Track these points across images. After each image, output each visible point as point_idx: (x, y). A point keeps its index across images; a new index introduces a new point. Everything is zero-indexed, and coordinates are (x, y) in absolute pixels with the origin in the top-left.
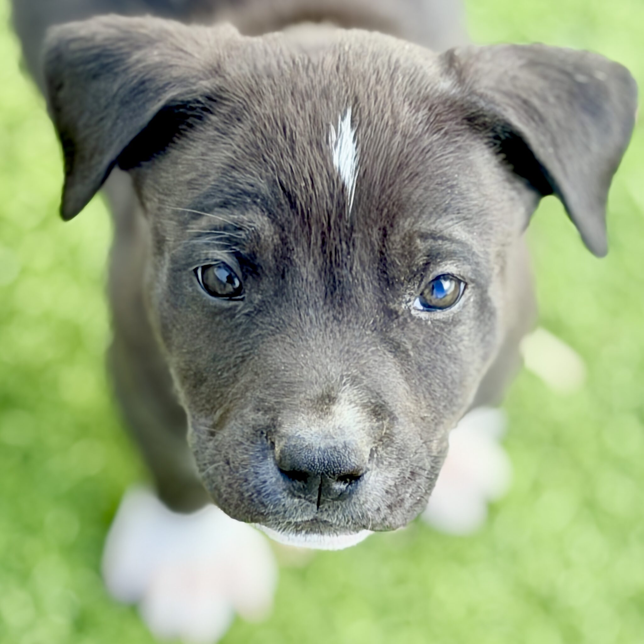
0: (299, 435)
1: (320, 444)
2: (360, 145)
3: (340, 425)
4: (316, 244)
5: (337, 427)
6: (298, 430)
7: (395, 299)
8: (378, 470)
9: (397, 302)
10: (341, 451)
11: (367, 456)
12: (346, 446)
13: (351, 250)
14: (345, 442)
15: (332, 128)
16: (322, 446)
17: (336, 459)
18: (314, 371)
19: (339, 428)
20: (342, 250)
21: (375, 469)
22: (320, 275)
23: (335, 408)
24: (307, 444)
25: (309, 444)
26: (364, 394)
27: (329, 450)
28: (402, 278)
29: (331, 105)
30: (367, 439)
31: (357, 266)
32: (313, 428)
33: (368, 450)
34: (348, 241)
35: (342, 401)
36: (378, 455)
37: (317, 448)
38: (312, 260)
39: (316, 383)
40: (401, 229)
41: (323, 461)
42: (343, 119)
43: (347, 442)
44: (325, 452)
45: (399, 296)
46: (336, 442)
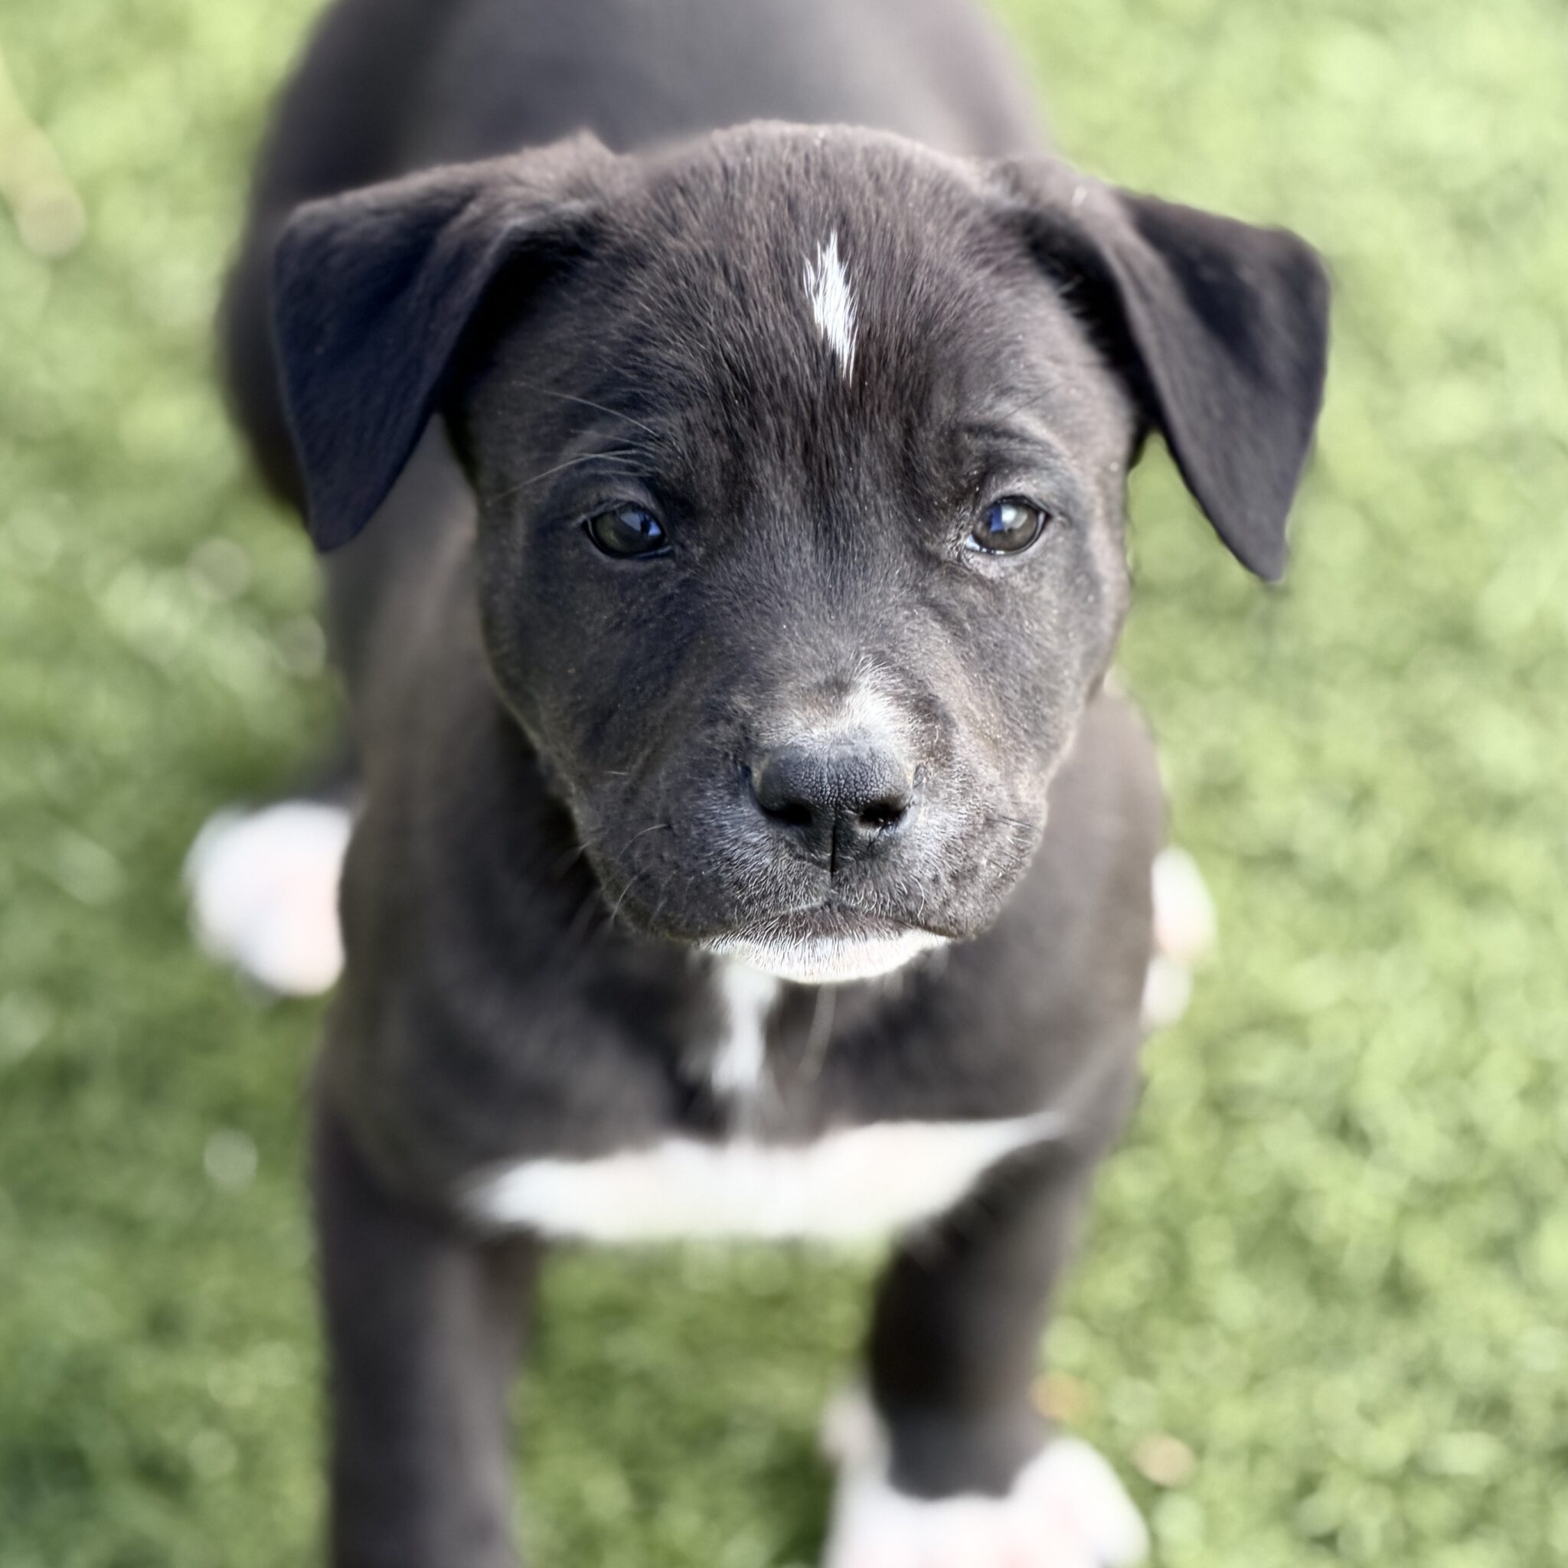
0: (793, 743)
1: (829, 752)
2: (856, 290)
3: (860, 724)
4: (793, 452)
5: (856, 727)
6: (789, 735)
7: (934, 535)
8: (930, 806)
9: (938, 540)
10: (866, 763)
11: (910, 778)
12: (873, 755)
13: (854, 459)
14: (871, 749)
15: (808, 262)
16: (833, 757)
17: (858, 777)
18: (808, 649)
19: (860, 728)
20: (837, 457)
21: (925, 804)
22: (804, 502)
23: (848, 700)
24: (807, 755)
25: (810, 754)
26: (899, 680)
27: (845, 763)
28: (945, 499)
29: (802, 229)
30: (908, 748)
31: (866, 484)
32: (814, 730)
33: (911, 767)
34: (847, 444)
35: (862, 687)
36: (928, 779)
37: (826, 760)
38: (789, 477)
39: (814, 665)
40: (935, 422)
41: (836, 780)
42: (824, 249)
43: (875, 749)
44: (838, 766)
45: (940, 530)
46: (857, 750)
